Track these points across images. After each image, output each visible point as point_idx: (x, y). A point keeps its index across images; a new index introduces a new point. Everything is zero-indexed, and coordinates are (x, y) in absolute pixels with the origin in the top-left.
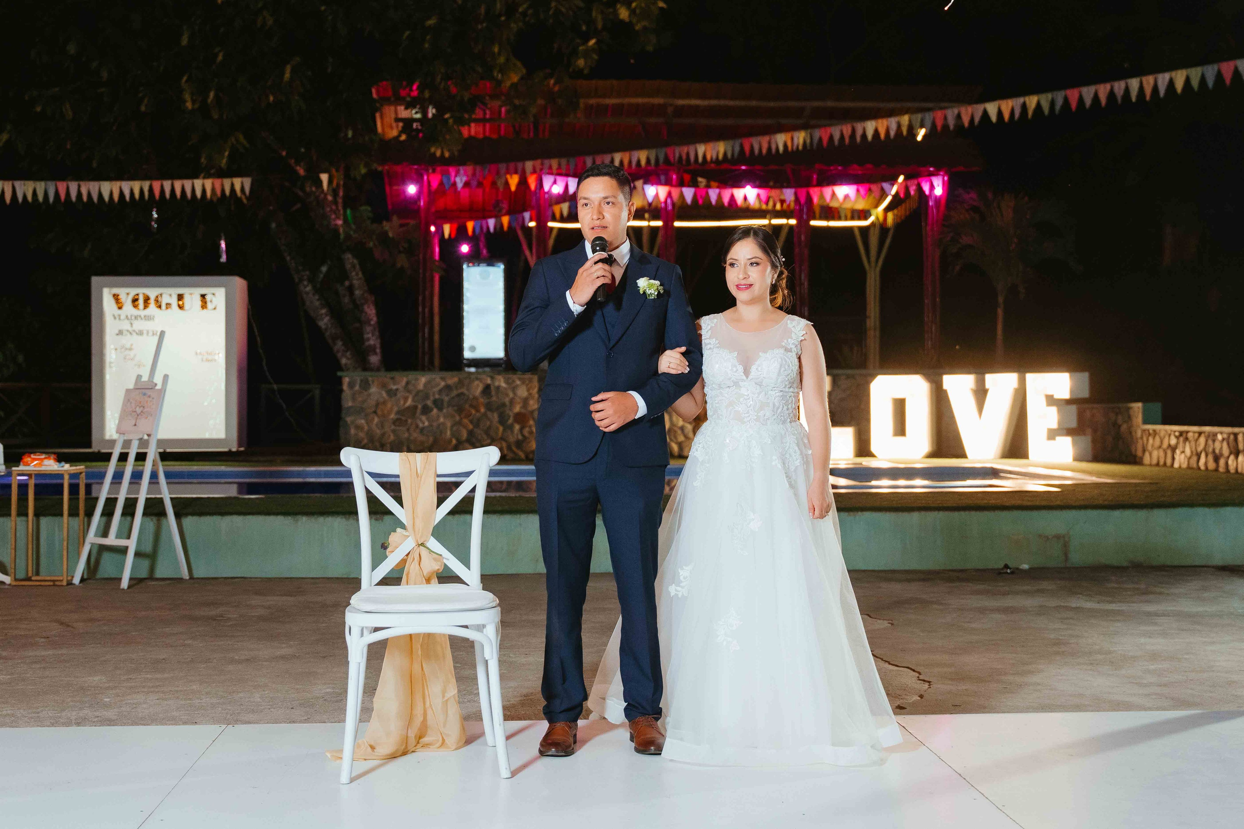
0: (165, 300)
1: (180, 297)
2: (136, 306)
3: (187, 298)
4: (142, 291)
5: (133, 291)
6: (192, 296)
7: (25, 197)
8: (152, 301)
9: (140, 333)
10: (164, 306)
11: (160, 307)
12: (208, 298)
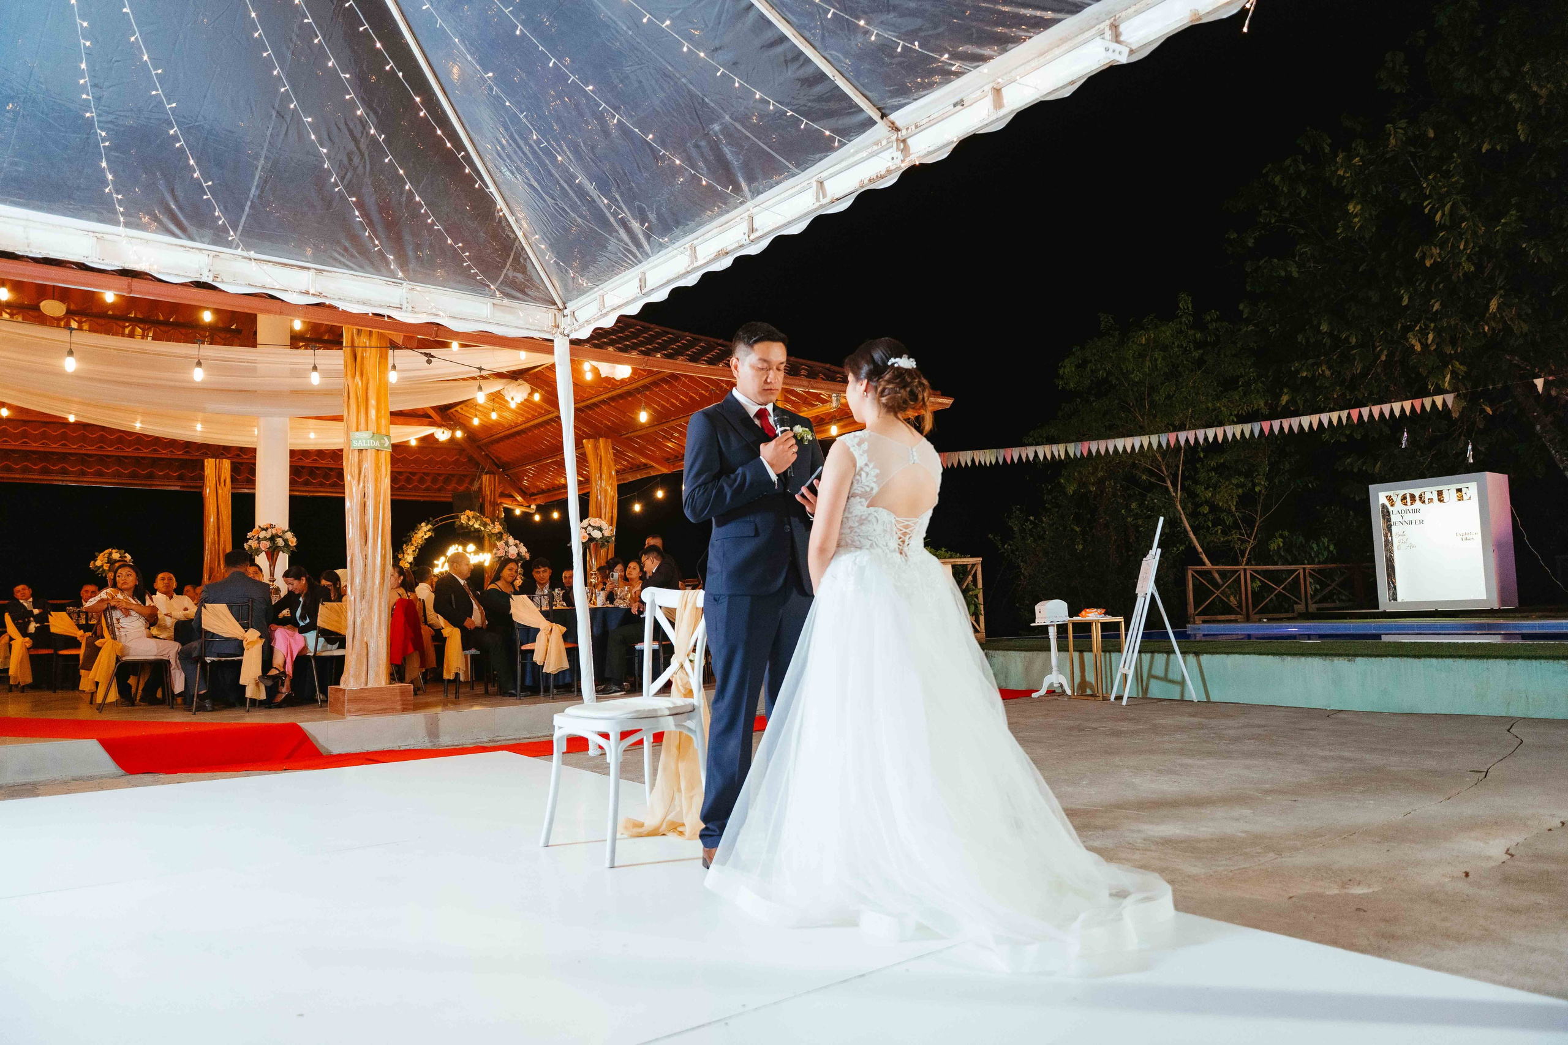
0: (1427, 496)
1: (1440, 493)
2: (1405, 504)
3: (1445, 494)
4: (1407, 491)
5: (1401, 493)
6: (1450, 492)
7: (1234, 435)
8: (1417, 498)
9: (1410, 523)
10: (1427, 502)
11: (1424, 502)
12: (1464, 491)
